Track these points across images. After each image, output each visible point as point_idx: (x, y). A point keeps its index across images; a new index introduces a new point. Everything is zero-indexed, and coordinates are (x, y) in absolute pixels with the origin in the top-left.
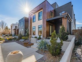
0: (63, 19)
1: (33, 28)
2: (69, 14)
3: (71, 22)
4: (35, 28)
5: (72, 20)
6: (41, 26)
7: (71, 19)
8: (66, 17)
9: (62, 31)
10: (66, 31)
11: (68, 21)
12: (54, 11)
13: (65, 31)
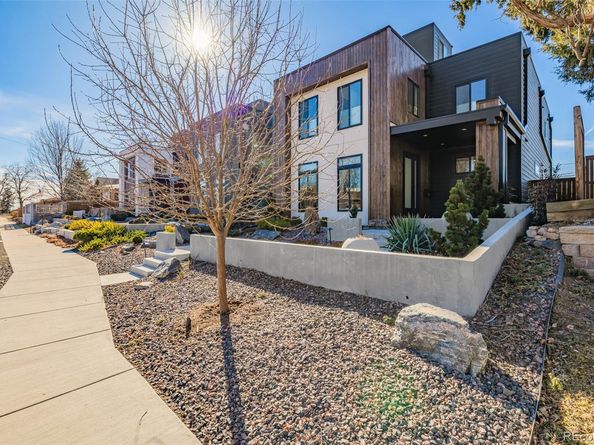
0: (481, 126)
1: (304, 168)
2: (508, 109)
3: (519, 141)
4: (315, 171)
5: (525, 129)
6: (357, 160)
7: (520, 124)
8: (498, 118)
9: (479, 187)
10: (495, 185)
11: (506, 134)
12: (426, 76)
13: (489, 183)
